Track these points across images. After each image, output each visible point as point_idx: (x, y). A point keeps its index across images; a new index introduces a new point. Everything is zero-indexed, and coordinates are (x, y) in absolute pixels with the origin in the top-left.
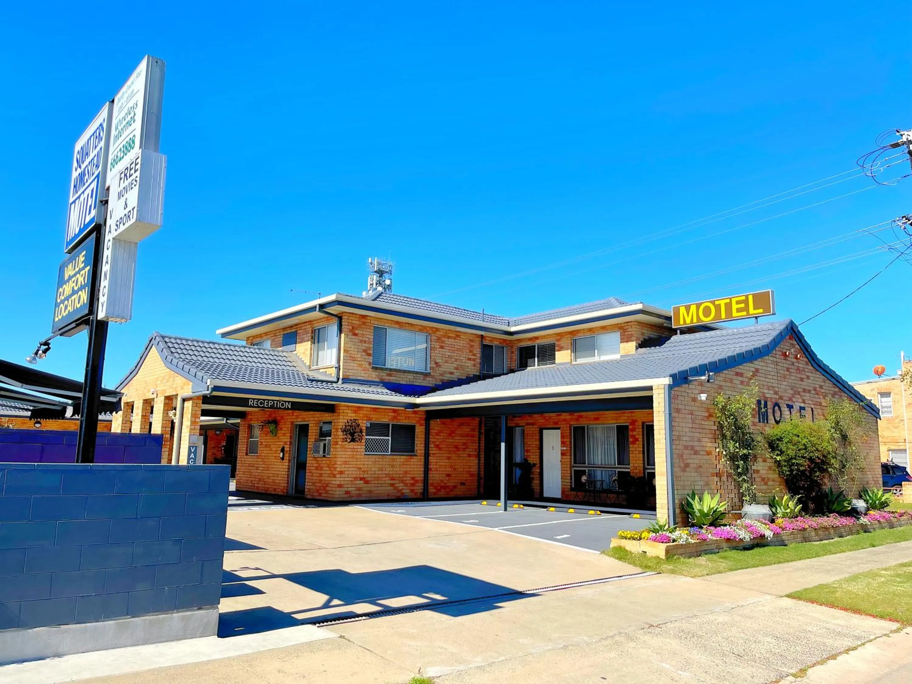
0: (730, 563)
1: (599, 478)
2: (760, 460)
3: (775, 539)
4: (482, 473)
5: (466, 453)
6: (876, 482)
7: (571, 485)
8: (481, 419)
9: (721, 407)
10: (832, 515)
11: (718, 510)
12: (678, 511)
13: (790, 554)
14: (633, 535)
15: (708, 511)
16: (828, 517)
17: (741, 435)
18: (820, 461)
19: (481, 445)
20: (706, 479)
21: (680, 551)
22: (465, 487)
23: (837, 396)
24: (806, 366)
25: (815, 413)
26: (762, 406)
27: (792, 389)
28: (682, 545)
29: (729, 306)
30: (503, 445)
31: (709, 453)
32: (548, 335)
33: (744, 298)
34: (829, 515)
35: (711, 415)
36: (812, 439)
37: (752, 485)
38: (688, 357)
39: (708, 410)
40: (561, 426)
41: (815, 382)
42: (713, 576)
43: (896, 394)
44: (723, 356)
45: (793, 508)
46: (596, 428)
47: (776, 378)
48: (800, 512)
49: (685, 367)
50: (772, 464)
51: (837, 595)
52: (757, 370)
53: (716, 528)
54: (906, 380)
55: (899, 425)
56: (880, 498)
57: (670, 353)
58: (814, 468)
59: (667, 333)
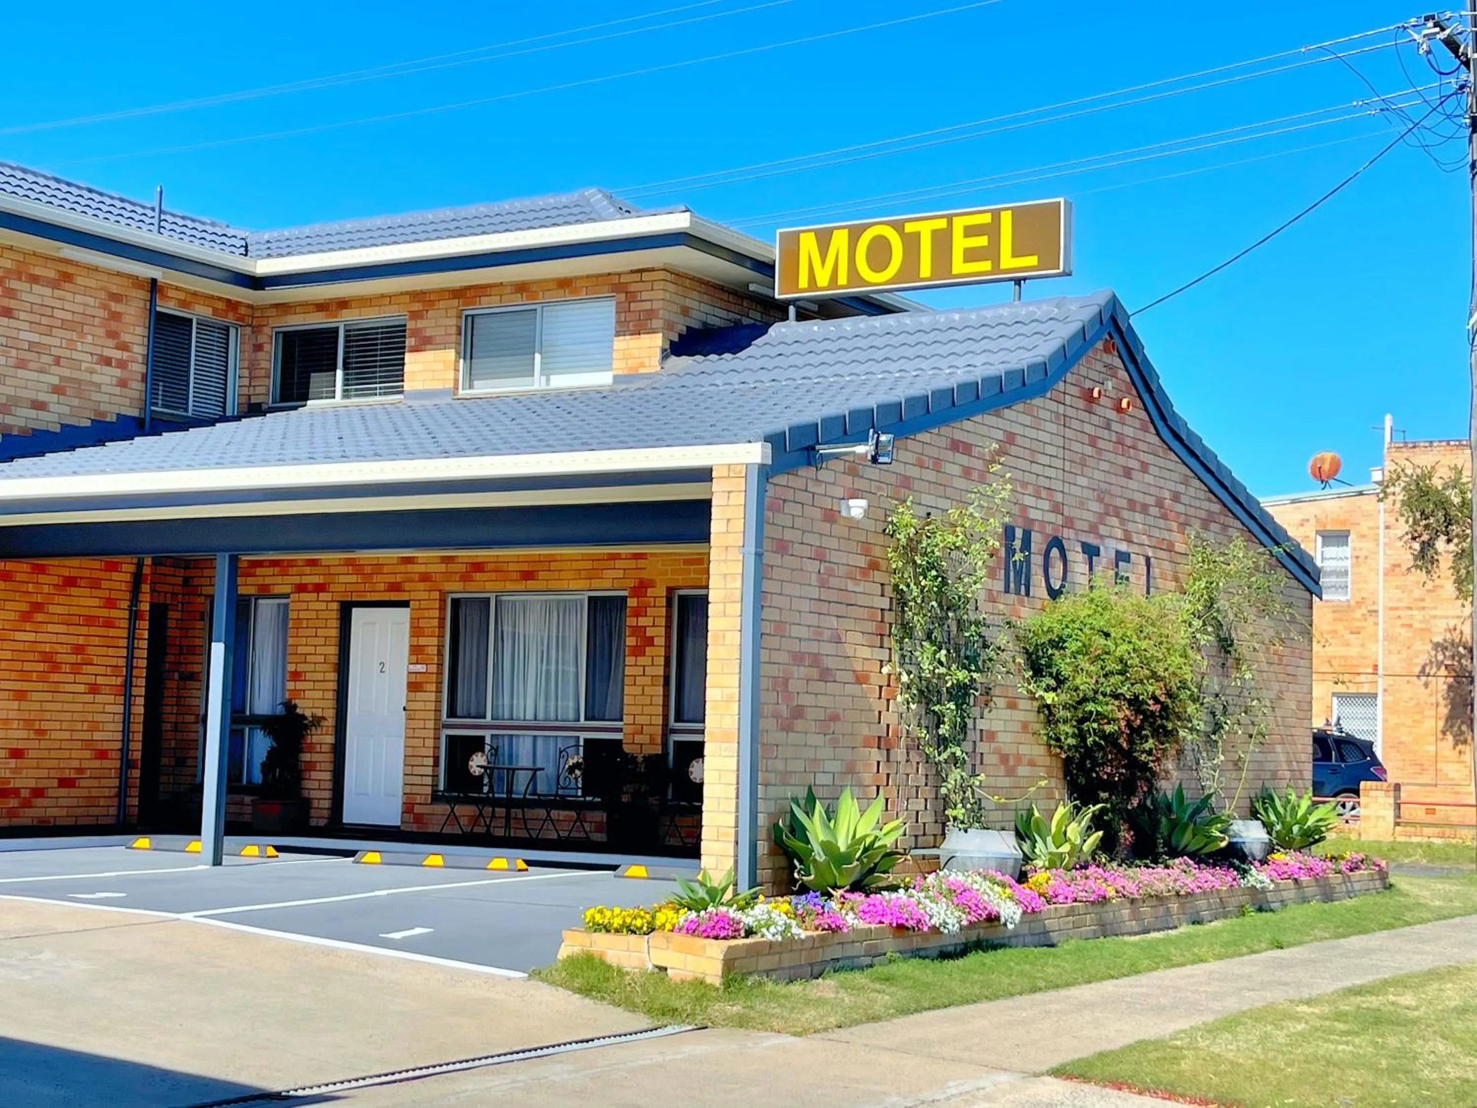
0: (901, 993)
1: (524, 760)
2: (1000, 702)
3: (1025, 929)
4: (137, 746)
5: (80, 678)
6: (1297, 775)
7: (435, 786)
8: (140, 565)
9: (903, 541)
10: (1177, 861)
11: (876, 845)
12: (763, 848)
13: (1064, 968)
14: (628, 920)
15: (848, 848)
16: (1167, 867)
17: (954, 628)
18: (1158, 707)
19: (137, 653)
20: (847, 754)
21: (765, 963)
22: (73, 792)
23: (1213, 527)
24: (1140, 434)
25: (1155, 571)
26: (1017, 544)
27: (1100, 500)
28: (771, 944)
29: (943, 240)
30: (218, 650)
31: (861, 679)
32: (383, 296)
33: (986, 218)
34: (1170, 862)
35: (874, 566)
36: (1144, 644)
37: (974, 774)
38: (818, 389)
39: (866, 548)
40: (413, 596)
41: (1161, 482)
42: (853, 1029)
43: (1363, 536)
44: (922, 387)
45: (1078, 842)
46: (524, 603)
47: (1059, 463)
48: (1094, 854)
49: (812, 414)
50: (1032, 717)
51: (1184, 1065)
52: (1011, 438)
53: (867, 896)
54: (1391, 498)
55: (1363, 624)
56: (1305, 818)
57: (764, 376)
58: (1141, 728)
59: (758, 316)
